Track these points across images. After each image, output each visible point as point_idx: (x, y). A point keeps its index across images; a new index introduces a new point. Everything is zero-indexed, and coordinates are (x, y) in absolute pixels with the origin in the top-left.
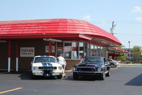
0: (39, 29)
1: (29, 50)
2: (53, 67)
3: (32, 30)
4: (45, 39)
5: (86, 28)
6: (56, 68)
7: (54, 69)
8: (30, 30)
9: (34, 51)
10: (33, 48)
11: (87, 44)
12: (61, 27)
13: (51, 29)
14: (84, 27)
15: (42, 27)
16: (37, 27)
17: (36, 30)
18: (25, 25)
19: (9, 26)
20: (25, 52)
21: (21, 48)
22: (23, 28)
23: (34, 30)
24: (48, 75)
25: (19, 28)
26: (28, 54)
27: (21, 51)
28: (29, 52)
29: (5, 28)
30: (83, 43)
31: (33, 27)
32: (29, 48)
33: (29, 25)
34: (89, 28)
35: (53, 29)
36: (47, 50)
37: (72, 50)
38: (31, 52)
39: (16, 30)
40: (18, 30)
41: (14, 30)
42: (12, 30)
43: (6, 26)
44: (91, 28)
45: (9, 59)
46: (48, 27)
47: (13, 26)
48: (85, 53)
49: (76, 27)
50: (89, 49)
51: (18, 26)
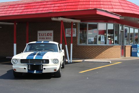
0: (55, 8)
1: (48, 34)
2: (44, 60)
3: (47, 9)
4: (54, 19)
5: (114, 4)
6: (47, 61)
7: (45, 63)
8: (45, 9)
9: (52, 35)
10: (52, 32)
11: (119, 25)
12: (82, 3)
13: (70, 7)
14: (112, 3)
15: (59, 5)
16: (53, 5)
17: (52, 8)
18: (40, 4)
19: (23, 5)
20: (43, 37)
21: (39, 32)
22: (38, 7)
23: (50, 9)
24: (35, 72)
25: (34, 7)
26: (46, 38)
27: (38, 35)
28: (47, 37)
29: (18, 8)
30: (113, 24)
31: (48, 6)
32: (47, 32)
33: (45, 3)
34: (119, 4)
35: (72, 7)
36: (67, 33)
37: (98, 34)
38: (49, 37)
39: (29, 10)
40: (32, 10)
41: (27, 10)
42: (25, 10)
43: (20, 6)
44: (123, 5)
45: (15, 45)
46: (66, 4)
47: (27, 5)
48: (116, 37)
49: (101, 3)
50: (121, 31)
51: (32, 5)
